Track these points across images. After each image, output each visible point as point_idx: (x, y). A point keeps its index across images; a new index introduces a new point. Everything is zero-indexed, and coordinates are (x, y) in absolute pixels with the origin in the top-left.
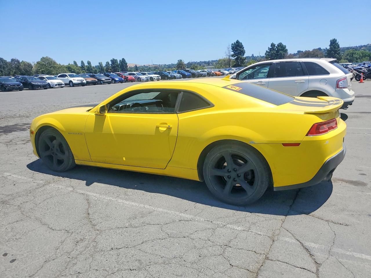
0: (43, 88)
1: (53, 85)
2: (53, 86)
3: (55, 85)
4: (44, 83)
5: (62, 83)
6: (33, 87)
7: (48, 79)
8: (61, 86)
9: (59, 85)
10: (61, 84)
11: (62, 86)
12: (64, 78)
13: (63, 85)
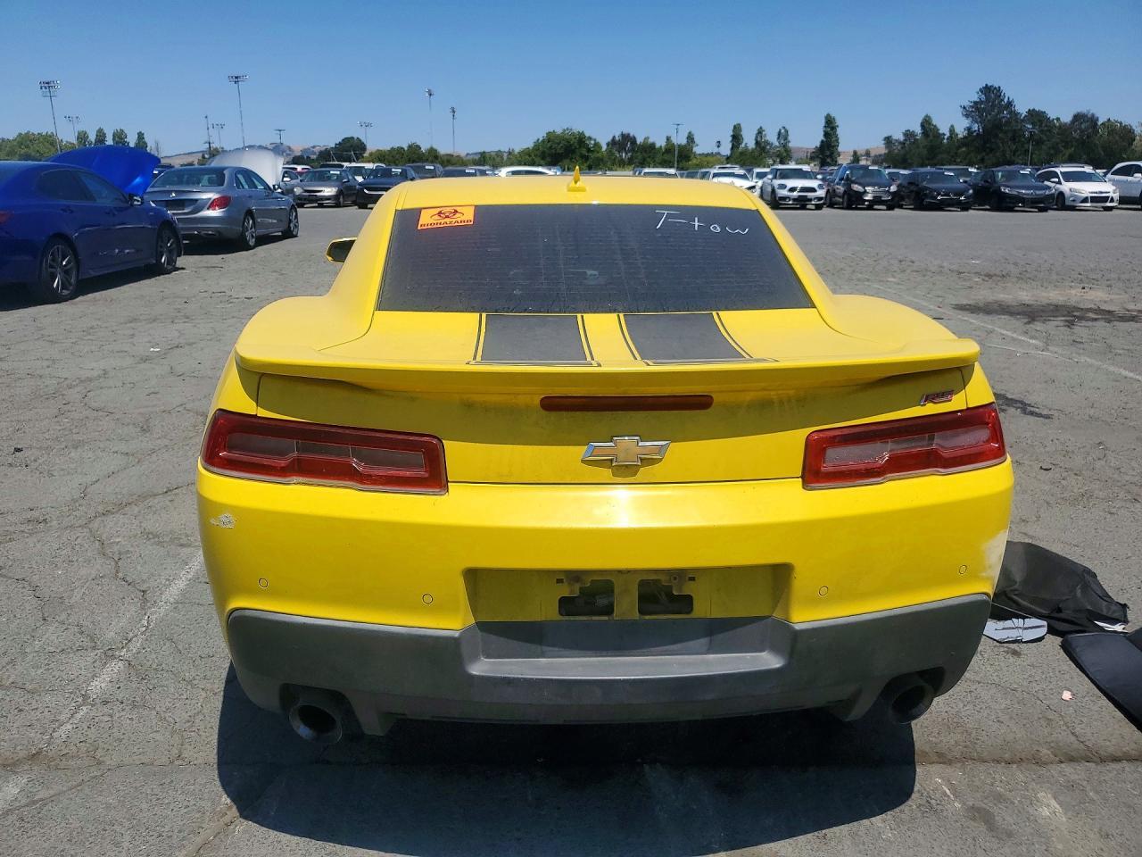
0: (1036, 208)
1: (1074, 201)
2: (1072, 204)
3: (1082, 202)
4: (1038, 192)
5: (1111, 195)
6: (1003, 203)
7: (1067, 180)
8: (1103, 205)
9: (1094, 200)
10: (1105, 199)
11: (1109, 204)
12: (1130, 178)
13: (1112, 200)
